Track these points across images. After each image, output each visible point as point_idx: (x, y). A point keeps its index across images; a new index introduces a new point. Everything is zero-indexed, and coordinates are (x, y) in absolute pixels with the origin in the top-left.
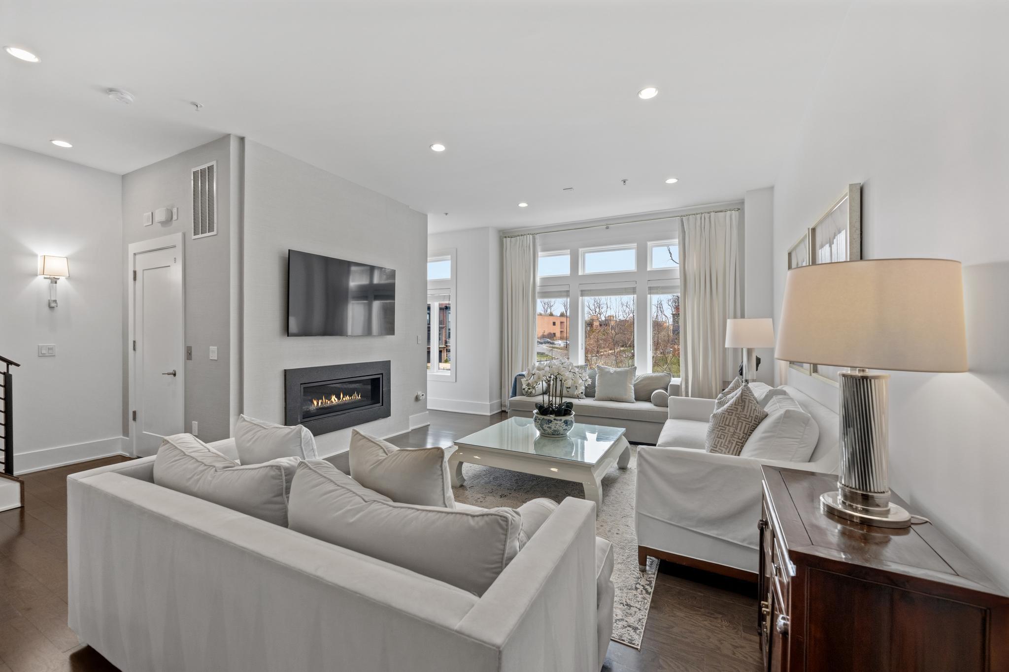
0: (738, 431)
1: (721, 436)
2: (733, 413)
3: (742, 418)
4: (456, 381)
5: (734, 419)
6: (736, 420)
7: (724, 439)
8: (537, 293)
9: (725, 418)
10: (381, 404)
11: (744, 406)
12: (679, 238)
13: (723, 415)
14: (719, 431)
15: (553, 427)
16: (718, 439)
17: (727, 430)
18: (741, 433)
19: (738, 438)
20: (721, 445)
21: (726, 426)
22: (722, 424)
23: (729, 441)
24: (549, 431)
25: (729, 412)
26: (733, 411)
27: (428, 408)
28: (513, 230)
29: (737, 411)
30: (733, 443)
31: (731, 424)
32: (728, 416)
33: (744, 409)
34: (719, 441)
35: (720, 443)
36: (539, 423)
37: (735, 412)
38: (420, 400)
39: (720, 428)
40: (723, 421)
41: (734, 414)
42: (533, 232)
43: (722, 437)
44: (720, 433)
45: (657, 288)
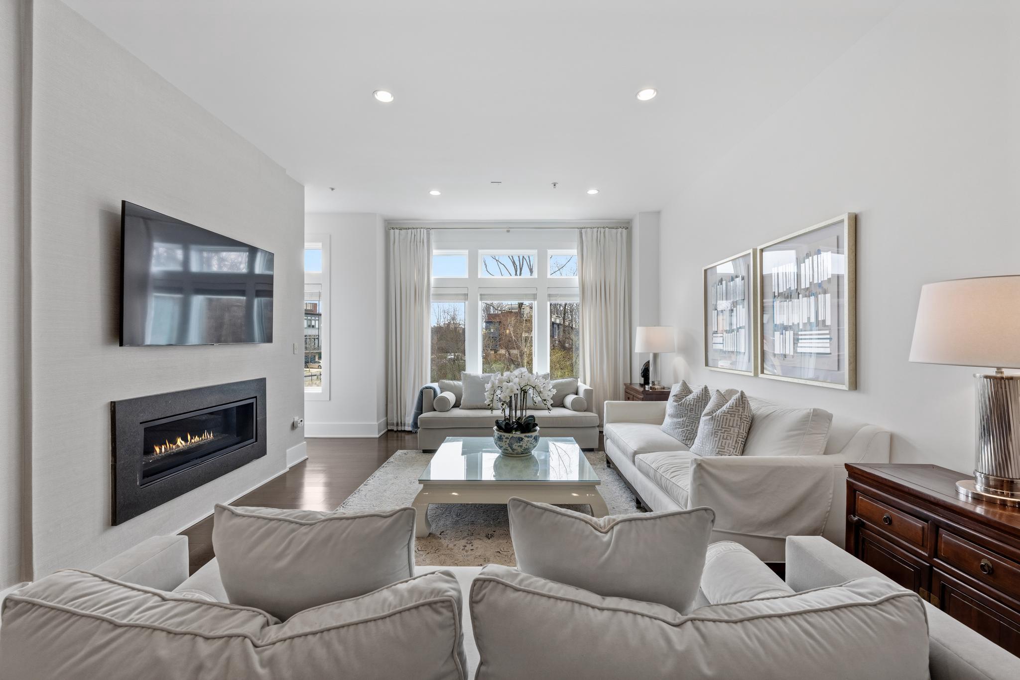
0: (742, 431)
1: (727, 438)
2: (735, 414)
3: (744, 419)
4: (330, 400)
5: (737, 420)
6: (739, 421)
7: (730, 439)
8: (431, 295)
9: (728, 421)
10: (254, 440)
11: (745, 407)
12: (577, 249)
13: (725, 417)
14: (724, 433)
15: (524, 445)
16: (724, 441)
17: (732, 431)
18: (744, 432)
19: (742, 438)
20: (729, 445)
21: (730, 428)
22: (725, 425)
23: (736, 442)
24: (519, 450)
25: (731, 414)
26: (734, 413)
27: (306, 436)
28: (399, 221)
29: (739, 412)
30: (738, 443)
31: (735, 425)
32: (731, 418)
33: (744, 410)
34: (726, 442)
35: (727, 444)
36: (508, 442)
37: (737, 414)
38: (296, 428)
39: (724, 429)
40: (726, 423)
41: (736, 416)
42: (429, 227)
43: (729, 438)
44: (726, 434)
45: (556, 295)
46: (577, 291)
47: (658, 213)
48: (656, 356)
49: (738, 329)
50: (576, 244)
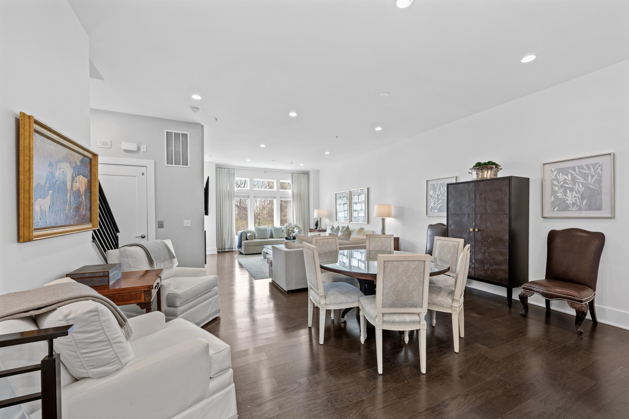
8: (235, 196)
28: (222, 166)
42: (234, 168)
45: (283, 197)
46: (291, 196)
47: (319, 171)
48: (320, 219)
49: (345, 211)
50: (290, 179)
